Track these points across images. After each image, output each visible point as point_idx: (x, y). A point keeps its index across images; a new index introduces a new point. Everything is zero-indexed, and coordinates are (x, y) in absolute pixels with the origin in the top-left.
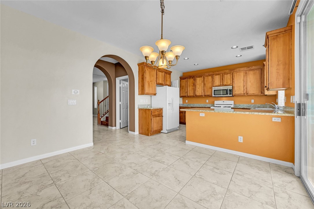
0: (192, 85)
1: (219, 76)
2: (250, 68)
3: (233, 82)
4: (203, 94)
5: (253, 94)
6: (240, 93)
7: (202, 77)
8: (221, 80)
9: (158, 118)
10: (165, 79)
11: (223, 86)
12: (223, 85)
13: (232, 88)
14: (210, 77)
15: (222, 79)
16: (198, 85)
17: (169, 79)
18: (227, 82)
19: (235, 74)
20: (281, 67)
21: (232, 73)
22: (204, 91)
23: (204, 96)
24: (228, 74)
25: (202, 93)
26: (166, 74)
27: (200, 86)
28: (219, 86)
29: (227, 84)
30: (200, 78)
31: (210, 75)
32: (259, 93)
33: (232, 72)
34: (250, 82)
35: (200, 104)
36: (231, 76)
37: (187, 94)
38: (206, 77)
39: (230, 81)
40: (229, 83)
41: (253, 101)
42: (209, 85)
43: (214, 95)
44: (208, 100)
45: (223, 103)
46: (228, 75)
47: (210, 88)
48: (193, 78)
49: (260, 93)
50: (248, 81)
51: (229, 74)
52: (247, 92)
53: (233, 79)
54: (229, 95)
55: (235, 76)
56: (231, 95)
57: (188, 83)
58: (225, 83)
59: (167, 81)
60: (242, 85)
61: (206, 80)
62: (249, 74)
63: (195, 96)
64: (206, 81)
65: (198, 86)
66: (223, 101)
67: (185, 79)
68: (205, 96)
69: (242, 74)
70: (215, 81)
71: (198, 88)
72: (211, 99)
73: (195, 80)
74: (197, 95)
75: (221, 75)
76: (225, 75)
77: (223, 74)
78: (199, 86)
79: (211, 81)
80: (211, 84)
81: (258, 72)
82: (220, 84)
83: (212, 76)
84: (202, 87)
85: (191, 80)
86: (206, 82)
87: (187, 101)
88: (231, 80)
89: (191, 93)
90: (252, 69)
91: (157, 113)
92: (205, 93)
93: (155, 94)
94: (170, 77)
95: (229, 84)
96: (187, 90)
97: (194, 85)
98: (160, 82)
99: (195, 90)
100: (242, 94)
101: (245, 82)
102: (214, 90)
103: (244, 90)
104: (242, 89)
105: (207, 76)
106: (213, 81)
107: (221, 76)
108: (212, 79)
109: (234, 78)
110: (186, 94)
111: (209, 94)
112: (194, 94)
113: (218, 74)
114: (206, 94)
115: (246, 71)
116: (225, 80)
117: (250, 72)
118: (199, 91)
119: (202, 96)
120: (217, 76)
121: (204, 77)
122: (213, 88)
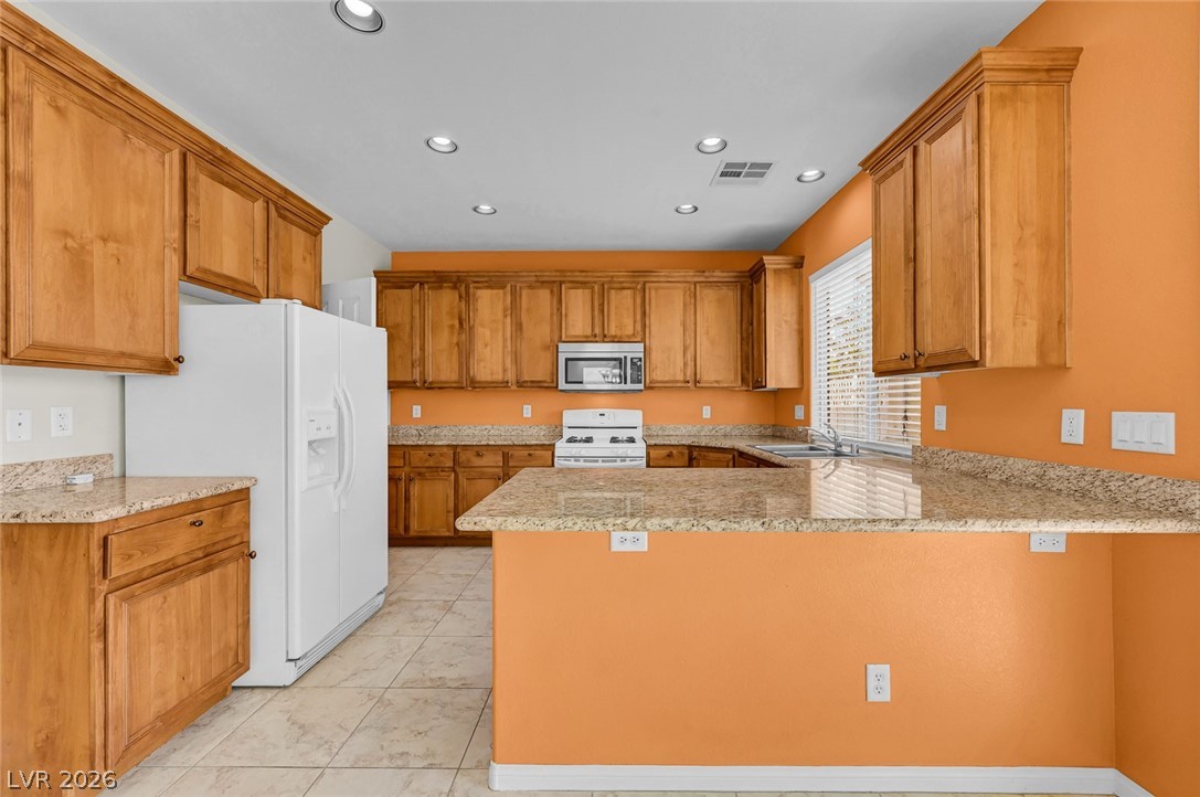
0: (452, 326)
1: (588, 291)
2: (707, 277)
3: (644, 326)
4: (511, 377)
5: (716, 385)
6: (672, 379)
7: (503, 287)
8: (596, 312)
9: (195, 585)
11: (604, 342)
12: (605, 338)
13: (642, 355)
14: (548, 292)
15: (600, 309)
16: (482, 326)
17: (308, 266)
18: (620, 327)
19: (653, 292)
20: (1033, 254)
21: (639, 286)
22: (516, 361)
23: (514, 387)
24: (624, 288)
25: (505, 371)
26: (281, 216)
27: (493, 331)
28: (586, 340)
29: (619, 333)
30: (495, 291)
31: (543, 282)
32: (736, 379)
33: (642, 279)
34: (707, 333)
35: (489, 427)
36: (639, 301)
37: (423, 373)
38: (524, 292)
39: (635, 322)
40: (629, 331)
41: (707, 412)
42: (539, 331)
43: (567, 382)
44: (530, 407)
45: (599, 422)
46: (625, 292)
47: (546, 348)
48: (455, 287)
49: (740, 382)
50: (698, 330)
51: (629, 292)
52: (695, 374)
53: (644, 314)
54: (629, 386)
55: (653, 301)
56: (641, 386)
57: (429, 313)
58: (613, 331)
60: (676, 342)
61: (524, 303)
62: (702, 299)
63: (469, 384)
64: (527, 310)
65: (483, 333)
66: (602, 411)
67: (412, 287)
68: (521, 384)
69: (678, 296)
70: (570, 317)
71: (486, 345)
72: (548, 401)
73: (467, 298)
74: (478, 379)
75: (596, 287)
76: (613, 292)
77: (606, 286)
78: (488, 332)
79: (552, 314)
80: (552, 330)
81: (731, 297)
82: (589, 332)
83: (555, 289)
84: (505, 340)
85: (447, 298)
86: (524, 319)
87: (417, 411)
88: (639, 317)
89: (445, 370)
90: (711, 280)
91: (180, 543)
92: (519, 372)
93: (168, 366)
94: (315, 252)
95: (629, 336)
96: (423, 349)
97: (464, 324)
99: (465, 353)
100: (677, 381)
101: (690, 329)
102: (567, 360)
103: (685, 364)
104: (680, 364)
105: (531, 287)
106: (559, 314)
107: (596, 296)
108: (555, 299)
109: (647, 307)
110: (417, 371)
111: (541, 373)
112: (460, 375)
113: (583, 284)
114: (526, 379)
115: (693, 286)
116: (613, 317)
117: (706, 291)
118: (490, 361)
119: (504, 385)
120: (580, 291)
121: (513, 290)
122: (562, 347)
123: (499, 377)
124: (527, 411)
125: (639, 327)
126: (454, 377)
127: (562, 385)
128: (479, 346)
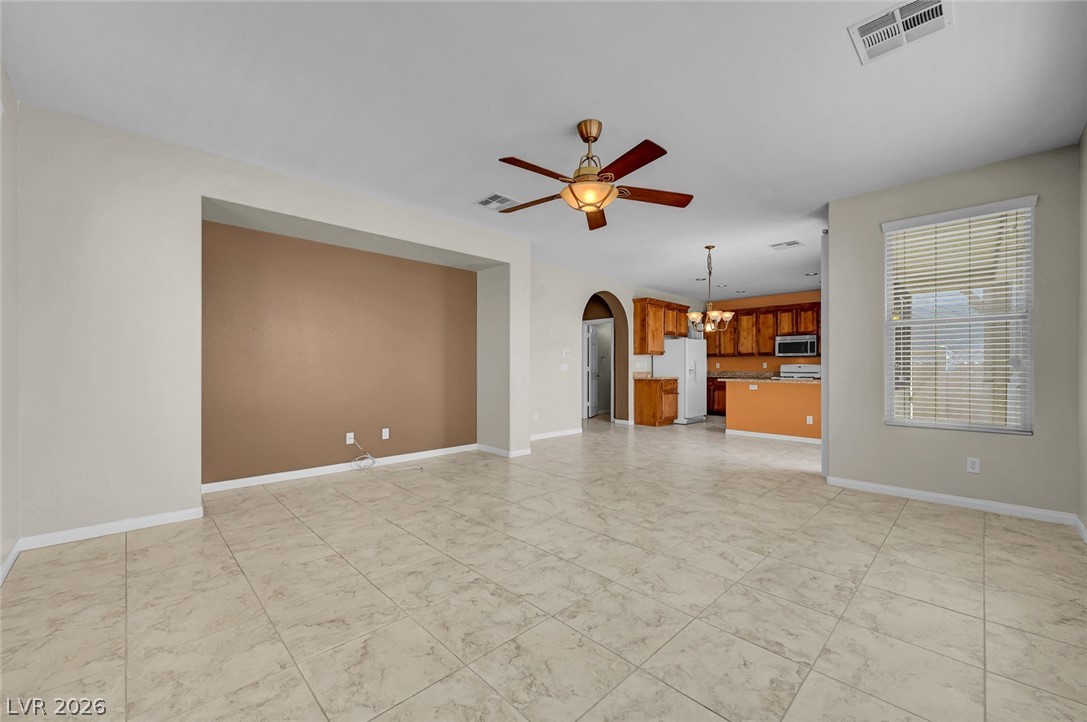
0: (731, 332)
1: (790, 315)
3: (818, 327)
4: (755, 351)
7: (752, 315)
8: (794, 322)
9: (671, 396)
10: (678, 323)
11: (798, 335)
12: (799, 333)
13: (815, 340)
14: (772, 316)
15: (796, 322)
16: (743, 331)
17: (685, 323)
18: (806, 328)
21: (815, 310)
22: (758, 344)
23: (757, 355)
24: (807, 311)
25: (753, 349)
26: (679, 312)
27: (748, 333)
28: (789, 334)
29: (805, 331)
30: (748, 317)
31: (770, 312)
35: (747, 372)
36: (815, 316)
37: (720, 350)
38: (761, 317)
39: (813, 325)
40: (810, 329)
42: (768, 332)
43: (779, 352)
45: (797, 370)
47: (771, 339)
51: (810, 312)
53: (818, 321)
54: (809, 354)
56: (815, 354)
58: (802, 330)
59: (680, 325)
61: (761, 321)
63: (738, 354)
64: (763, 323)
65: (743, 334)
66: (799, 365)
68: (760, 354)
70: (782, 325)
71: (745, 339)
72: (773, 362)
73: (736, 320)
74: (742, 352)
75: (794, 312)
76: (802, 314)
77: (799, 311)
78: (745, 333)
79: (773, 324)
80: (773, 331)
82: (791, 331)
83: (775, 314)
84: (753, 336)
86: (761, 326)
87: (718, 366)
88: (815, 323)
89: (729, 349)
91: (669, 387)
92: (759, 349)
93: (662, 353)
94: (686, 318)
95: (810, 332)
96: (720, 343)
97: (736, 331)
98: (671, 329)
99: (736, 342)
102: (779, 343)
105: (764, 314)
106: (777, 324)
107: (794, 316)
108: (775, 318)
110: (718, 350)
111: (768, 349)
112: (735, 351)
113: (788, 311)
114: (762, 351)
116: (802, 323)
118: (747, 345)
119: (752, 354)
120: (787, 314)
121: (757, 317)
122: (778, 338)
123: (750, 351)
124: (765, 365)
125: (815, 327)
126: (732, 352)
127: (777, 354)
128: (742, 339)
